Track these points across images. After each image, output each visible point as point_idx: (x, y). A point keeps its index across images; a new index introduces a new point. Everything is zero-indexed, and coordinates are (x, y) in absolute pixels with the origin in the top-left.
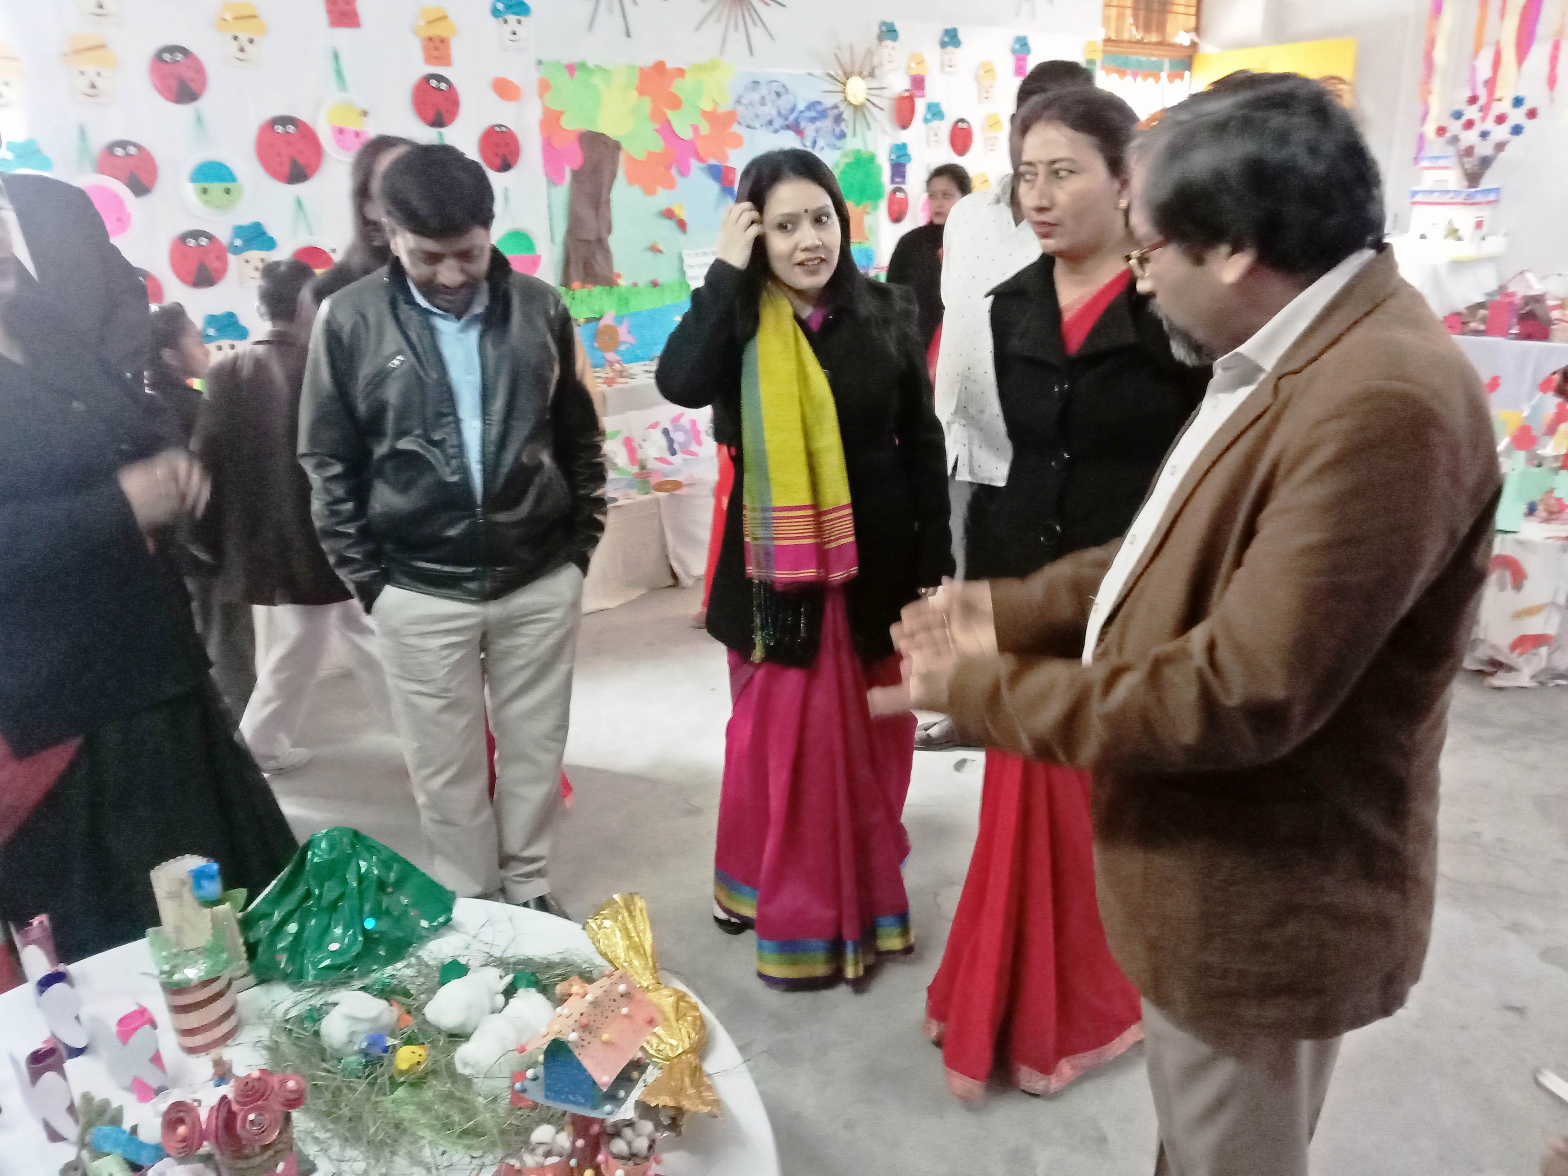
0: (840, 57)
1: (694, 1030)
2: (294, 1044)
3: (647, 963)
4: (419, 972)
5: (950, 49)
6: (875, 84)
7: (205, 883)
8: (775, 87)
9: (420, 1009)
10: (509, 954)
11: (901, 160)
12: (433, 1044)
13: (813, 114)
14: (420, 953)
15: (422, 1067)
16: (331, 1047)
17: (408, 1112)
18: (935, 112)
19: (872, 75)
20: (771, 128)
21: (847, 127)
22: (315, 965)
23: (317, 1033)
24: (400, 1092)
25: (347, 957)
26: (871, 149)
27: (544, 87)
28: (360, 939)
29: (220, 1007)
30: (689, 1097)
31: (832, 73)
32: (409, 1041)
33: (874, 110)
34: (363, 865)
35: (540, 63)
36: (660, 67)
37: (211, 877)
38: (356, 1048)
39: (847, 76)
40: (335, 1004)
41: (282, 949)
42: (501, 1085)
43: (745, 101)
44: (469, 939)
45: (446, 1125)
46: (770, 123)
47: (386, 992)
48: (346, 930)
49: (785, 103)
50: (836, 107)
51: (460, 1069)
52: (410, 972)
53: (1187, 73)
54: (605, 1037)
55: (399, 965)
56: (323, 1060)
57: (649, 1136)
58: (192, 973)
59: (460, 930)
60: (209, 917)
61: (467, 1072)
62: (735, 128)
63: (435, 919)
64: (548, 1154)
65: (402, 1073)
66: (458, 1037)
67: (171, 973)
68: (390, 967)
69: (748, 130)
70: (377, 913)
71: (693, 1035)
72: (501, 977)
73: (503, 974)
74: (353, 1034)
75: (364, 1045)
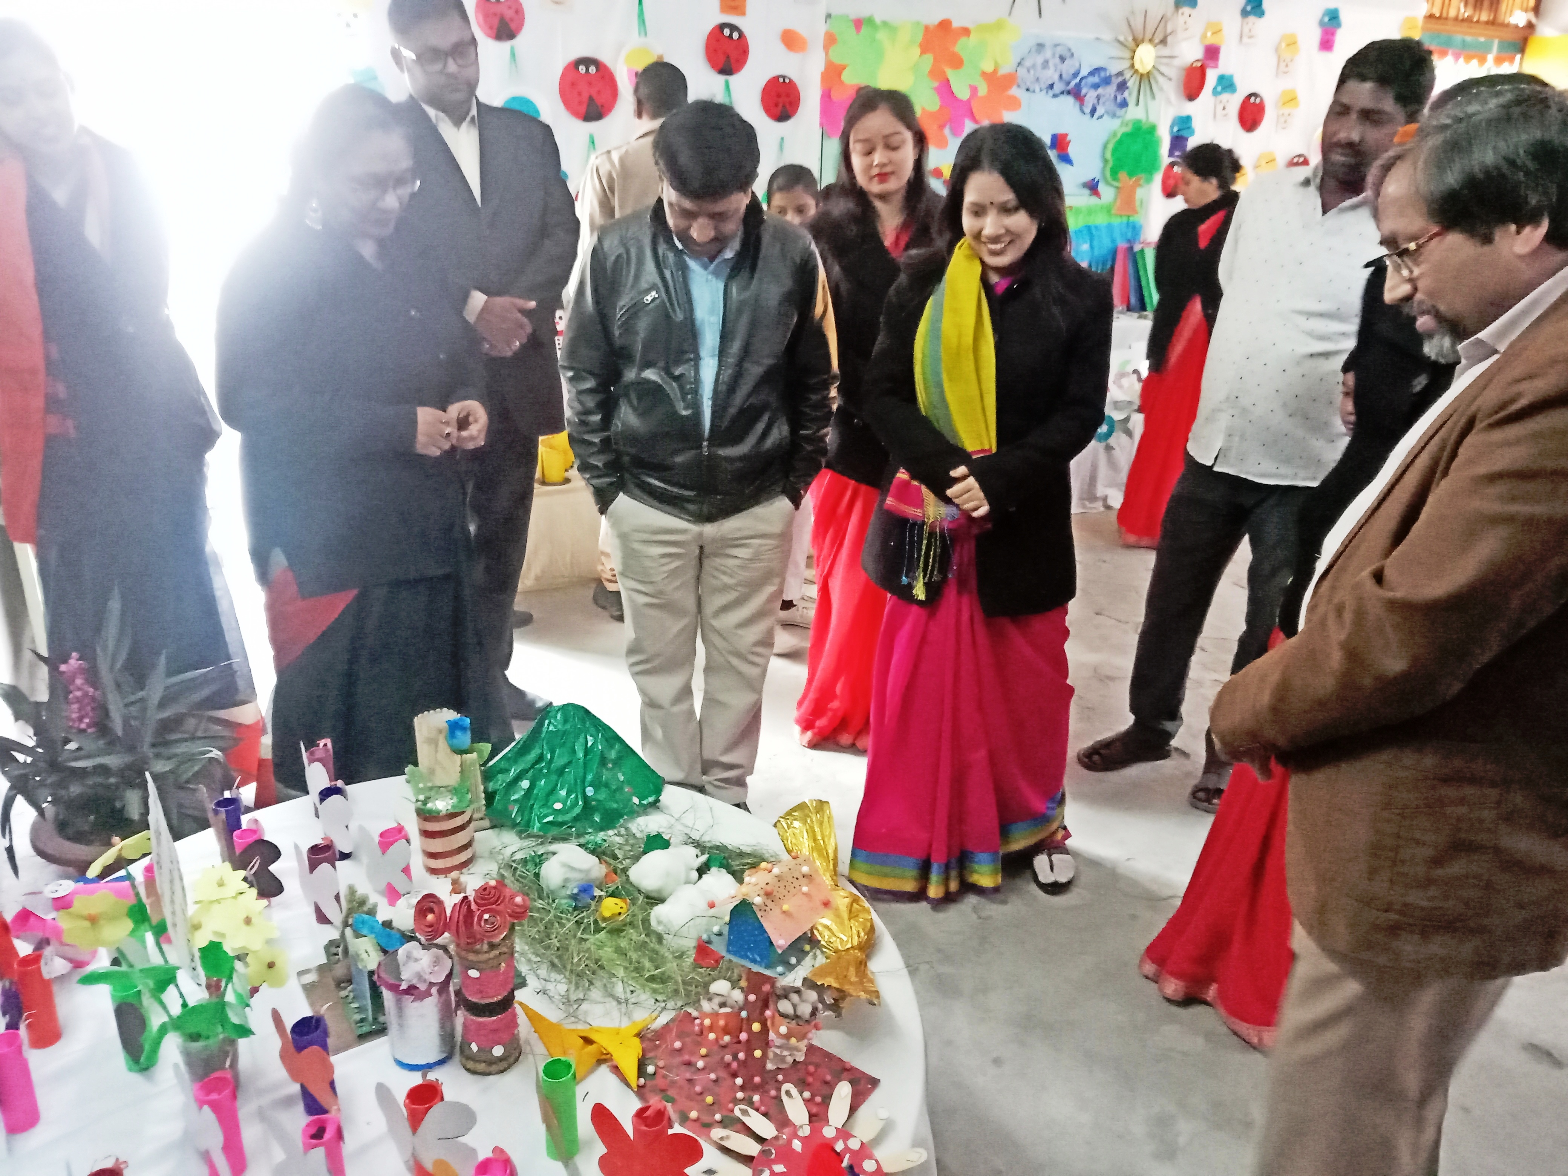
0: (1132, 23)
1: (863, 930)
2: (517, 880)
3: (828, 866)
4: (627, 841)
5: (1252, 19)
6: (1165, 51)
7: (458, 733)
8: (1060, 51)
9: (625, 870)
10: (706, 838)
11: (1182, 133)
12: (634, 901)
13: (1095, 79)
14: (630, 825)
15: (622, 918)
16: (548, 887)
17: (607, 952)
18: (1226, 84)
19: (1163, 42)
20: (1051, 93)
21: (1130, 94)
22: (540, 819)
23: (537, 875)
24: (602, 935)
25: (568, 817)
26: (1152, 119)
27: (830, 40)
28: (580, 803)
29: (461, 839)
30: (851, 983)
31: (1122, 38)
32: (612, 895)
33: (1161, 79)
34: (590, 739)
35: (829, 16)
36: (945, 25)
37: (463, 729)
38: (569, 892)
39: (1137, 42)
40: (554, 854)
41: (515, 801)
42: (689, 944)
43: (1028, 63)
44: (673, 821)
45: (639, 970)
46: (1051, 86)
47: (597, 851)
48: (569, 793)
49: (1068, 68)
50: (1120, 74)
51: (653, 923)
52: (618, 839)
53: (1518, 56)
54: (785, 907)
55: (611, 832)
56: (540, 898)
57: (813, 1004)
58: (442, 805)
59: (665, 811)
60: (459, 763)
61: (660, 929)
62: (1014, 91)
63: (646, 798)
64: (723, 1005)
65: (605, 919)
66: (655, 899)
67: (425, 803)
68: (602, 833)
69: (1028, 93)
70: (597, 784)
71: (862, 934)
72: (697, 856)
73: (699, 854)
74: (566, 880)
75: (575, 891)
